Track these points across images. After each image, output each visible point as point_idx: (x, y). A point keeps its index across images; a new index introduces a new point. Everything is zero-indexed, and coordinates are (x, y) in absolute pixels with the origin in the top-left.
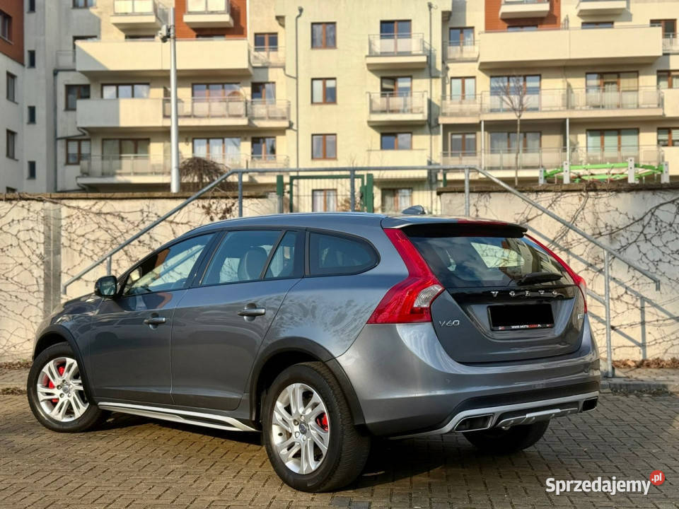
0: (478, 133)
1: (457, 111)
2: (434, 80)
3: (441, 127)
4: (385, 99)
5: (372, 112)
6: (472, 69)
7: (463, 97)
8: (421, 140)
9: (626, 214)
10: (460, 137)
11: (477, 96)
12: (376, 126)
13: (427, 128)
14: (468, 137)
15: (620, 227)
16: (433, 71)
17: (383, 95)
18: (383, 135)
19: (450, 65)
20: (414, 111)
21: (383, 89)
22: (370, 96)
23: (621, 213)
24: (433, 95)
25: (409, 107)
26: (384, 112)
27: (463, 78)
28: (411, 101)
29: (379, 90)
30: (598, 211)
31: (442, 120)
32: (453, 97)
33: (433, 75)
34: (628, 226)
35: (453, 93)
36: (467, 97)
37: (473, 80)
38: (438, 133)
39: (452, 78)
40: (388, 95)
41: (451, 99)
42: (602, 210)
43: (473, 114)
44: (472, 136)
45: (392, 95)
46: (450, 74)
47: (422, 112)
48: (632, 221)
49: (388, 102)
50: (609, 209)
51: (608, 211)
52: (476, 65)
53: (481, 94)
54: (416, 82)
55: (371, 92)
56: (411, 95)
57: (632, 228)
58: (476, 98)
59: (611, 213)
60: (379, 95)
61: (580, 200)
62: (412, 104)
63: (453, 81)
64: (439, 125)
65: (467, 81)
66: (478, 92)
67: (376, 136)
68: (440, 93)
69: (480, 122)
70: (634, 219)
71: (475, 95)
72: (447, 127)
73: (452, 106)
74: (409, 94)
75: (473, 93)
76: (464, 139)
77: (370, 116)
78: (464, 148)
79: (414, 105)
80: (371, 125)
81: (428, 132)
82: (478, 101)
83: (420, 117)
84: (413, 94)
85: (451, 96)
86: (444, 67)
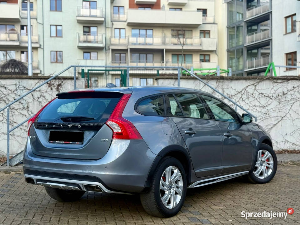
0: (127, 54)
1: (118, 43)
2: (107, 29)
3: (111, 50)
4: (85, 36)
5: (80, 42)
6: (124, 25)
7: (120, 37)
8: (102, 55)
10: (119, 55)
12: (81, 48)
13: (104, 50)
14: (122, 55)
16: (107, 25)
17: (84, 35)
18: (84, 52)
19: (114, 23)
20: (98, 42)
21: (84, 32)
22: (79, 35)
24: (107, 36)
26: (85, 42)
27: (120, 29)
28: (97, 38)
29: (82, 32)
31: (112, 47)
32: (116, 37)
33: (107, 27)
35: (116, 35)
36: (121, 37)
37: (124, 30)
38: (109, 53)
39: (115, 28)
40: (87, 35)
43: (124, 45)
44: (124, 55)
45: (89, 34)
46: (114, 27)
47: (103, 43)
49: (87, 38)
52: (126, 24)
54: (99, 29)
55: (79, 33)
56: (97, 35)
58: (125, 38)
60: (82, 34)
62: (97, 39)
63: (116, 30)
64: (109, 49)
65: (121, 30)
66: (127, 35)
67: (81, 52)
68: (110, 35)
69: (128, 49)
71: (125, 36)
72: (113, 50)
73: (115, 41)
74: (96, 35)
75: (124, 36)
76: (120, 56)
77: (78, 44)
78: (120, 60)
79: (99, 40)
80: (79, 47)
81: (105, 52)
82: (127, 39)
83: (101, 45)
84: (98, 35)
85: (115, 36)
86: (112, 23)
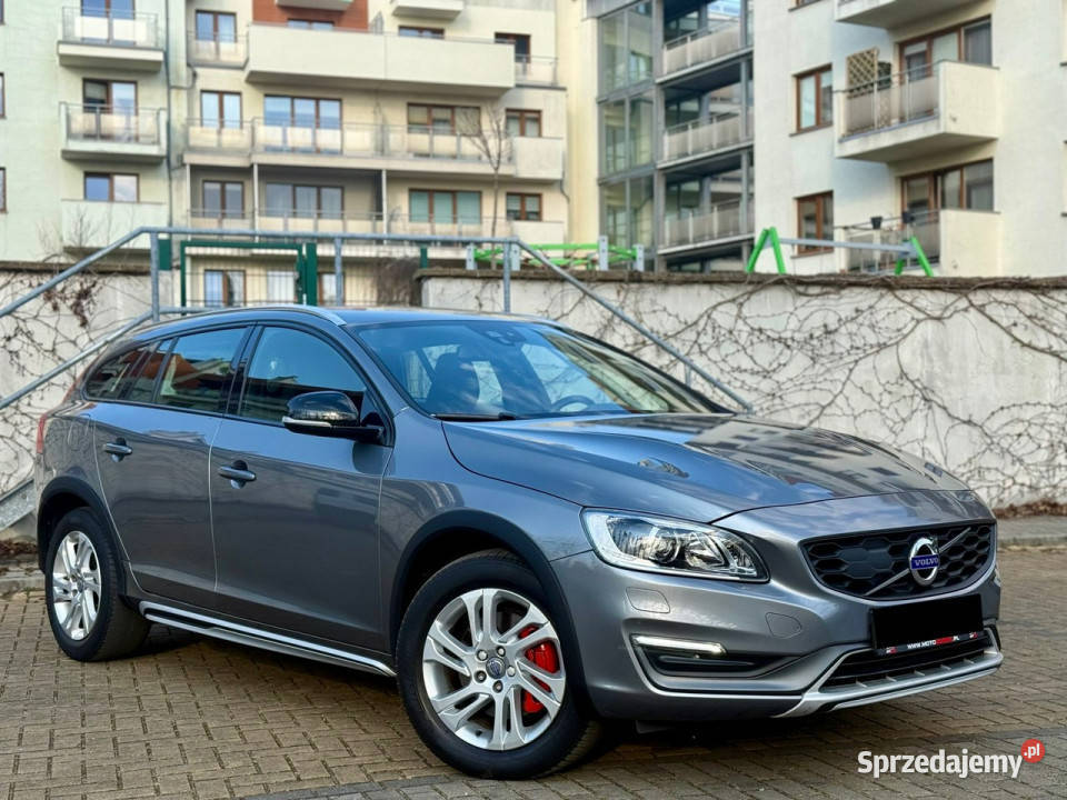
0: (247, 183)
1: (214, 145)
2: (173, 92)
3: (188, 168)
4: (92, 117)
5: (70, 135)
6: (236, 80)
7: (222, 124)
8: (155, 186)
9: (677, 316)
10: (217, 187)
11: (245, 125)
12: (72, 158)
13: (164, 167)
14: (229, 187)
15: (670, 334)
16: (172, 77)
17: (87, 109)
18: (88, 175)
19: (199, 71)
20: (141, 139)
21: (87, 100)
22: (67, 109)
23: (670, 315)
24: (174, 117)
25: (133, 132)
26: (88, 136)
27: (221, 94)
28: (137, 123)
29: (80, 100)
30: (641, 310)
31: (191, 159)
32: (205, 122)
33: (172, 83)
34: (679, 333)
35: (205, 117)
36: (227, 123)
37: (237, 98)
38: (181, 178)
39: (203, 91)
40: (98, 110)
41: (202, 125)
42: (647, 310)
43: (238, 152)
44: (238, 188)
45: (107, 111)
46: (200, 84)
47: (158, 142)
48: (684, 326)
49: (98, 122)
50: (656, 308)
51: (654, 312)
52: (243, 75)
53: (253, 121)
54: (144, 92)
55: (68, 101)
56: (137, 114)
57: (683, 336)
58: (241, 127)
59: (658, 313)
60: (81, 108)
61: (619, 293)
62: (137, 129)
63: (205, 96)
64: (184, 165)
65: (227, 98)
66: (247, 117)
67: (76, 175)
68: (185, 114)
69: (252, 166)
70: (686, 323)
71: (241, 122)
72: (197, 170)
73: (204, 136)
74: (133, 111)
75: (238, 118)
76: (223, 191)
77: (67, 144)
78: (223, 206)
79: (142, 131)
80: (68, 156)
81: (166, 175)
82: (246, 132)
83: (153, 151)
84: (141, 111)
85: (202, 120)
86: (191, 72)
